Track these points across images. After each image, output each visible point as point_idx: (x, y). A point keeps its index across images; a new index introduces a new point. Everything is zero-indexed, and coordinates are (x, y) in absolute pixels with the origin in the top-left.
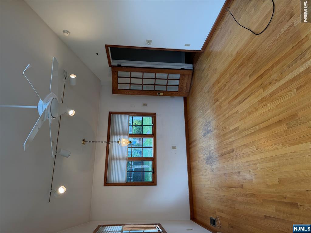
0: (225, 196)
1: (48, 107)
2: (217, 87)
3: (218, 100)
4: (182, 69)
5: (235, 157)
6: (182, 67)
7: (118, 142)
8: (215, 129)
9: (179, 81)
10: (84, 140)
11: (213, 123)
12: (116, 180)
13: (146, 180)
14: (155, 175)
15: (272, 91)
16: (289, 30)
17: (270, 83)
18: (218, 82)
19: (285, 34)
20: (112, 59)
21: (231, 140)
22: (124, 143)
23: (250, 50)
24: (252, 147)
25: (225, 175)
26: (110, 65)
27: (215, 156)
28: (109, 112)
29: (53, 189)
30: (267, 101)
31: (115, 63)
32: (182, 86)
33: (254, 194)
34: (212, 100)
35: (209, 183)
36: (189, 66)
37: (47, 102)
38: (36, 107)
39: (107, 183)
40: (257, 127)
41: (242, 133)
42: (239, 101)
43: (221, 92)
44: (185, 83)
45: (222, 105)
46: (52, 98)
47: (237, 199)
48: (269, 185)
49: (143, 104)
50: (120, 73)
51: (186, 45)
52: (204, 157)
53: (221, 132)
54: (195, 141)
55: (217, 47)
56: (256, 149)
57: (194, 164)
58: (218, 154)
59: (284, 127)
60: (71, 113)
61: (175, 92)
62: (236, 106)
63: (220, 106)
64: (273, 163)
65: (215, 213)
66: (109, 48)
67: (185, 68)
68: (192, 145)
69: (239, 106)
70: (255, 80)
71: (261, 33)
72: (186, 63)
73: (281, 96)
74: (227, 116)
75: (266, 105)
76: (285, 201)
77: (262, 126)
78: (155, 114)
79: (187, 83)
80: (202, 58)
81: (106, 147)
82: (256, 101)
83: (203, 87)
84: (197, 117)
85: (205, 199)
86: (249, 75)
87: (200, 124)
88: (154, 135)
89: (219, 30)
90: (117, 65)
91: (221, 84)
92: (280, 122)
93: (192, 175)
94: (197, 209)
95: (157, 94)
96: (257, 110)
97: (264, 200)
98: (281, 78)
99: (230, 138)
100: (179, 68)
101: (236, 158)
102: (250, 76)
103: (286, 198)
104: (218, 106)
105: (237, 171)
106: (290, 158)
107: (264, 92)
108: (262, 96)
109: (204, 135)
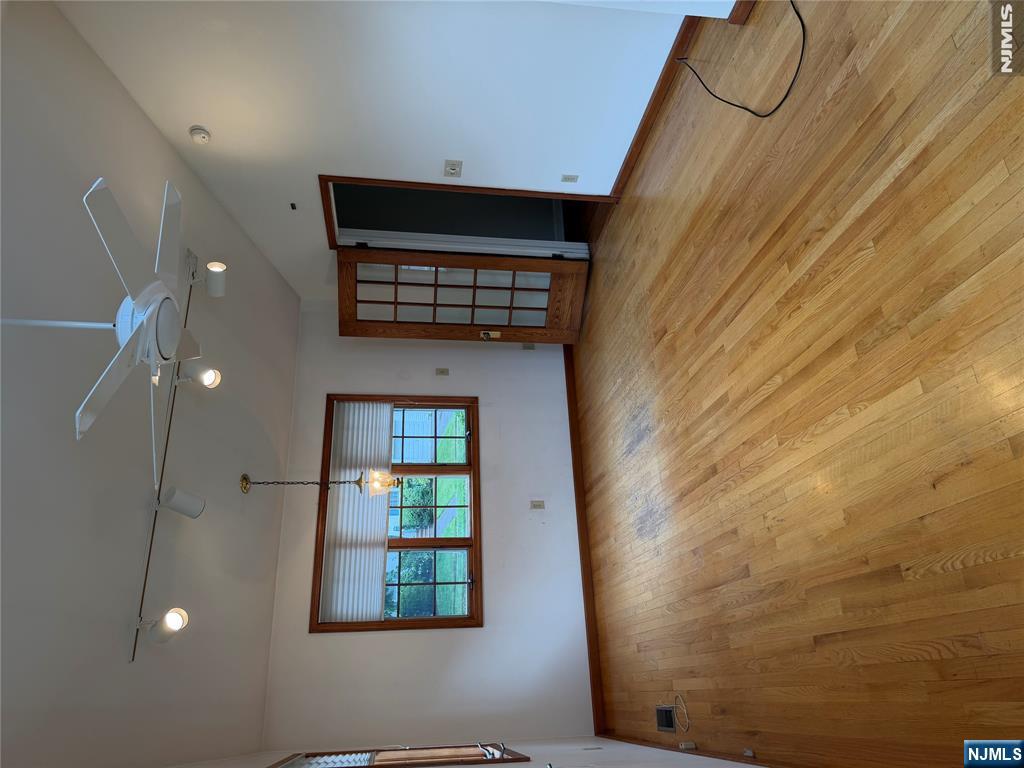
0: (696, 620)
1: (149, 319)
2: (662, 295)
3: (666, 332)
4: (556, 257)
5: (722, 486)
6: (557, 253)
7: (358, 482)
8: (659, 421)
9: (544, 313)
10: (245, 478)
11: (656, 404)
12: (350, 612)
15: (812, 263)
16: (845, 86)
17: (807, 243)
18: (663, 276)
19: (837, 98)
20: (339, 226)
21: (707, 440)
22: (377, 485)
23: (750, 164)
24: (765, 444)
25: (695, 555)
26: (333, 244)
27: (662, 506)
28: (328, 395)
30: (801, 294)
31: (349, 238)
32: (558, 309)
33: (781, 583)
34: (650, 337)
35: (648, 596)
36: (577, 250)
37: (147, 305)
38: (111, 326)
39: (321, 624)
40: (778, 379)
41: (736, 408)
42: (725, 319)
43: (674, 306)
44: (568, 302)
45: (678, 343)
46: (161, 297)
47: (734, 616)
48: (819, 539)
49: (437, 370)
50: (364, 271)
51: (567, 179)
52: (631, 520)
53: (678, 424)
54: (602, 476)
55: (654, 184)
56: (779, 444)
57: (600, 552)
58: (673, 494)
59: (849, 355)
60: (210, 378)
62: (715, 335)
63: (672, 349)
64: (828, 469)
66: (331, 185)
67: (566, 255)
68: (595, 491)
69: (727, 330)
70: (765, 245)
71: (776, 109)
72: (568, 239)
73: (836, 272)
74: (692, 371)
75: (799, 307)
76: (866, 570)
77: (790, 371)
78: (475, 400)
79: (572, 303)
80: (614, 220)
82: (772, 302)
83: (623, 304)
84: (606, 400)
86: (748, 235)
87: (617, 419)
88: (471, 465)
89: (661, 127)
90: (354, 244)
91: (671, 281)
92: (837, 347)
95: (482, 335)
96: (774, 328)
97: (808, 591)
98: (833, 221)
99: (703, 435)
100: (549, 253)
101: (725, 490)
102: (750, 239)
103: (866, 562)
104: (667, 348)
105: (731, 527)
106: (870, 439)
107: (790, 271)
108: (785, 285)
109: (629, 451)
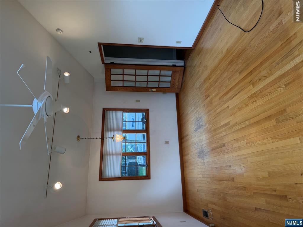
0: (216, 189)
1: (43, 106)
2: (208, 84)
3: (209, 96)
4: (174, 66)
5: (226, 151)
6: (174, 64)
7: (112, 138)
8: (206, 124)
9: (170, 77)
10: (79, 137)
11: (205, 119)
12: (111, 175)
13: (140, 175)
14: (148, 169)
15: (262, 87)
16: (278, 27)
17: (260, 80)
18: (208, 78)
19: (274, 31)
20: (105, 57)
21: (222, 135)
22: (118, 139)
23: (240, 47)
24: (242, 142)
25: (216, 169)
26: (103, 63)
27: (206, 151)
28: (103, 109)
29: (49, 185)
30: (257, 97)
31: (108, 60)
32: (174, 82)
33: (245, 187)
34: (204, 96)
35: (201, 176)
36: (180, 63)
37: (42, 101)
38: (31, 106)
39: (102, 178)
40: (247, 123)
41: (232, 128)
42: (230, 97)
43: (212, 88)
44: (177, 79)
45: (213, 101)
46: (46, 97)
47: (228, 192)
48: (259, 178)
49: (136, 100)
50: (113, 71)
51: (177, 42)
52: (196, 151)
53: (212, 127)
54: (187, 135)
55: (207, 44)
56: (247, 144)
57: (186, 158)
58: (210, 148)
59: (273, 122)
60: (66, 110)
61: (167, 89)
62: (226, 102)
63: (211, 102)
64: (263, 157)
65: (208, 205)
66: (102, 45)
67: (177, 65)
68: (185, 139)
69: (230, 101)
70: (245, 76)
71: (250, 31)
72: (177, 59)
73: (270, 92)
74: (218, 111)
75: (256, 101)
76: (275, 193)
77: (252, 121)
78: (148, 110)
79: (178, 80)
80: (193, 55)
81: (100, 143)
82: (246, 97)
83: (195, 83)
84: (189, 112)
85: (198, 191)
86: (239, 71)
87: (192, 119)
88: (147, 130)
89: (209, 27)
90: (110, 63)
91: (211, 80)
92: (269, 118)
93: (185, 169)
94: (190, 202)
95: (150, 90)
96: (247, 106)
97: (254, 193)
98: (270, 75)
99: (221, 133)
100: (171, 64)
101: (228, 152)
102: (240, 73)
103: (275, 191)
104: (209, 101)
105: (228, 164)
106: (279, 152)
107: (253, 88)
108: (251, 92)
109: (196, 130)
